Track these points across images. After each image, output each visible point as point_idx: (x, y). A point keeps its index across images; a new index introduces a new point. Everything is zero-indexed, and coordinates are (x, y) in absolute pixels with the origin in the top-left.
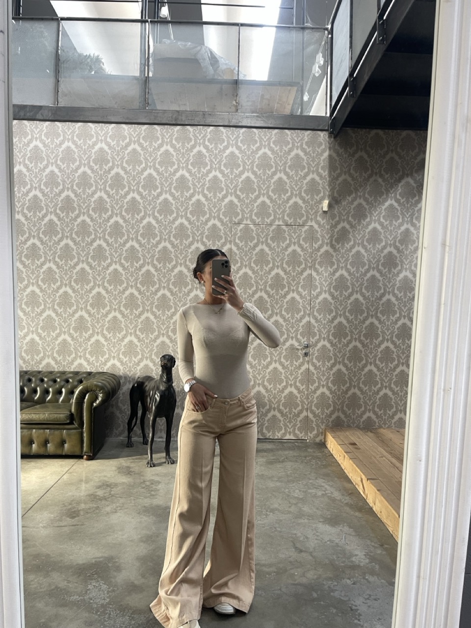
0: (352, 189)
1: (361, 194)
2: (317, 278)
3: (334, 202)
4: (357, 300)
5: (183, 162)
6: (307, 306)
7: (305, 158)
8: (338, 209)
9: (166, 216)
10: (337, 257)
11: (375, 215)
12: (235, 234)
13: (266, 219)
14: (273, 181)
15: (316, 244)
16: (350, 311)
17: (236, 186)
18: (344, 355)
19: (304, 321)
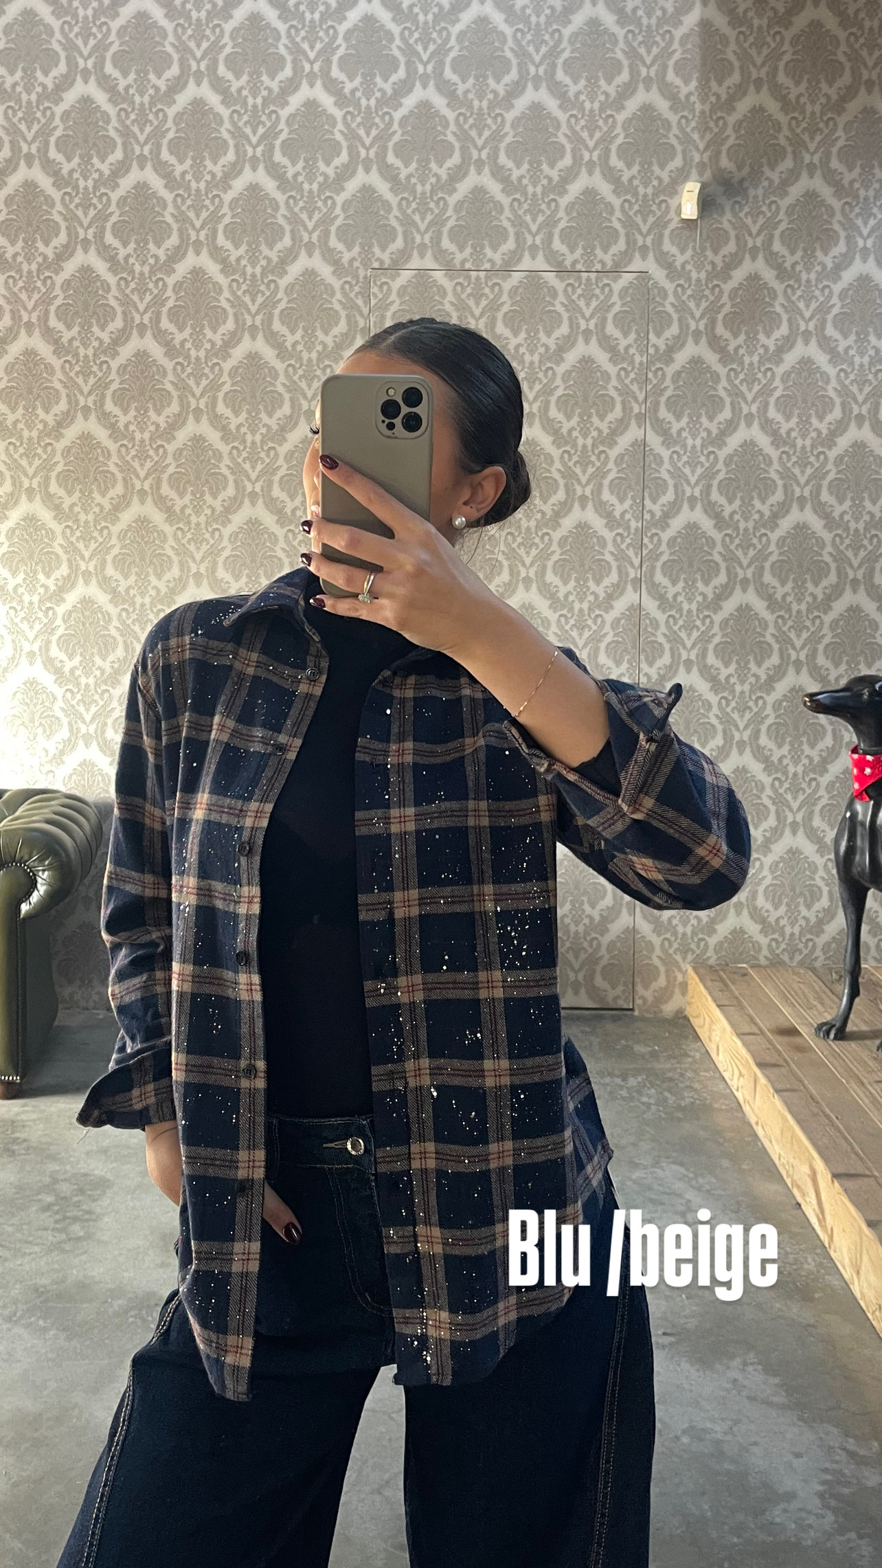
0: (782, 141)
1: (816, 159)
2: (665, 454)
3: (722, 189)
4: (801, 528)
5: (199, 54)
6: (631, 553)
7: (620, 32)
8: (735, 214)
9: (142, 245)
10: (729, 380)
11: (865, 232)
12: (383, 306)
13: (488, 252)
14: (510, 116)
15: (658, 335)
16: (780, 570)
17: (383, 138)
18: (758, 719)
19: (620, 605)
